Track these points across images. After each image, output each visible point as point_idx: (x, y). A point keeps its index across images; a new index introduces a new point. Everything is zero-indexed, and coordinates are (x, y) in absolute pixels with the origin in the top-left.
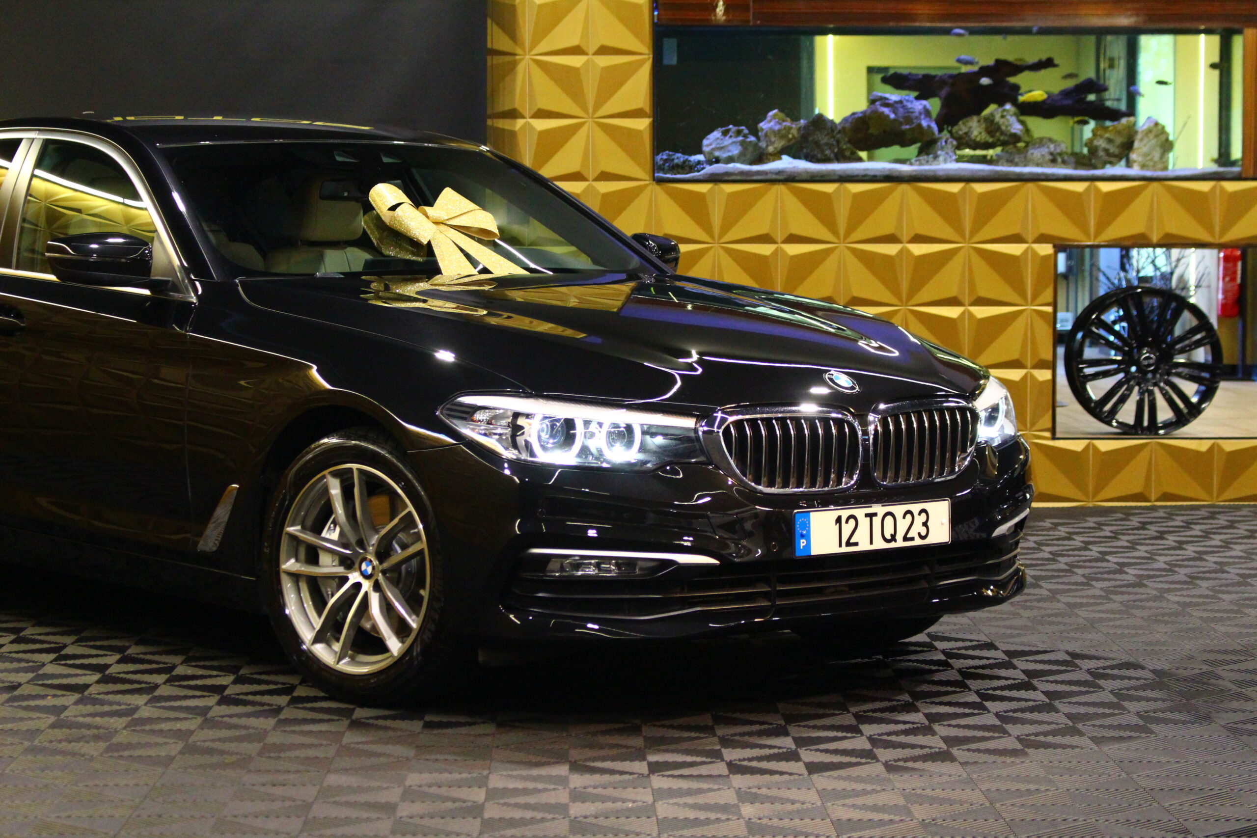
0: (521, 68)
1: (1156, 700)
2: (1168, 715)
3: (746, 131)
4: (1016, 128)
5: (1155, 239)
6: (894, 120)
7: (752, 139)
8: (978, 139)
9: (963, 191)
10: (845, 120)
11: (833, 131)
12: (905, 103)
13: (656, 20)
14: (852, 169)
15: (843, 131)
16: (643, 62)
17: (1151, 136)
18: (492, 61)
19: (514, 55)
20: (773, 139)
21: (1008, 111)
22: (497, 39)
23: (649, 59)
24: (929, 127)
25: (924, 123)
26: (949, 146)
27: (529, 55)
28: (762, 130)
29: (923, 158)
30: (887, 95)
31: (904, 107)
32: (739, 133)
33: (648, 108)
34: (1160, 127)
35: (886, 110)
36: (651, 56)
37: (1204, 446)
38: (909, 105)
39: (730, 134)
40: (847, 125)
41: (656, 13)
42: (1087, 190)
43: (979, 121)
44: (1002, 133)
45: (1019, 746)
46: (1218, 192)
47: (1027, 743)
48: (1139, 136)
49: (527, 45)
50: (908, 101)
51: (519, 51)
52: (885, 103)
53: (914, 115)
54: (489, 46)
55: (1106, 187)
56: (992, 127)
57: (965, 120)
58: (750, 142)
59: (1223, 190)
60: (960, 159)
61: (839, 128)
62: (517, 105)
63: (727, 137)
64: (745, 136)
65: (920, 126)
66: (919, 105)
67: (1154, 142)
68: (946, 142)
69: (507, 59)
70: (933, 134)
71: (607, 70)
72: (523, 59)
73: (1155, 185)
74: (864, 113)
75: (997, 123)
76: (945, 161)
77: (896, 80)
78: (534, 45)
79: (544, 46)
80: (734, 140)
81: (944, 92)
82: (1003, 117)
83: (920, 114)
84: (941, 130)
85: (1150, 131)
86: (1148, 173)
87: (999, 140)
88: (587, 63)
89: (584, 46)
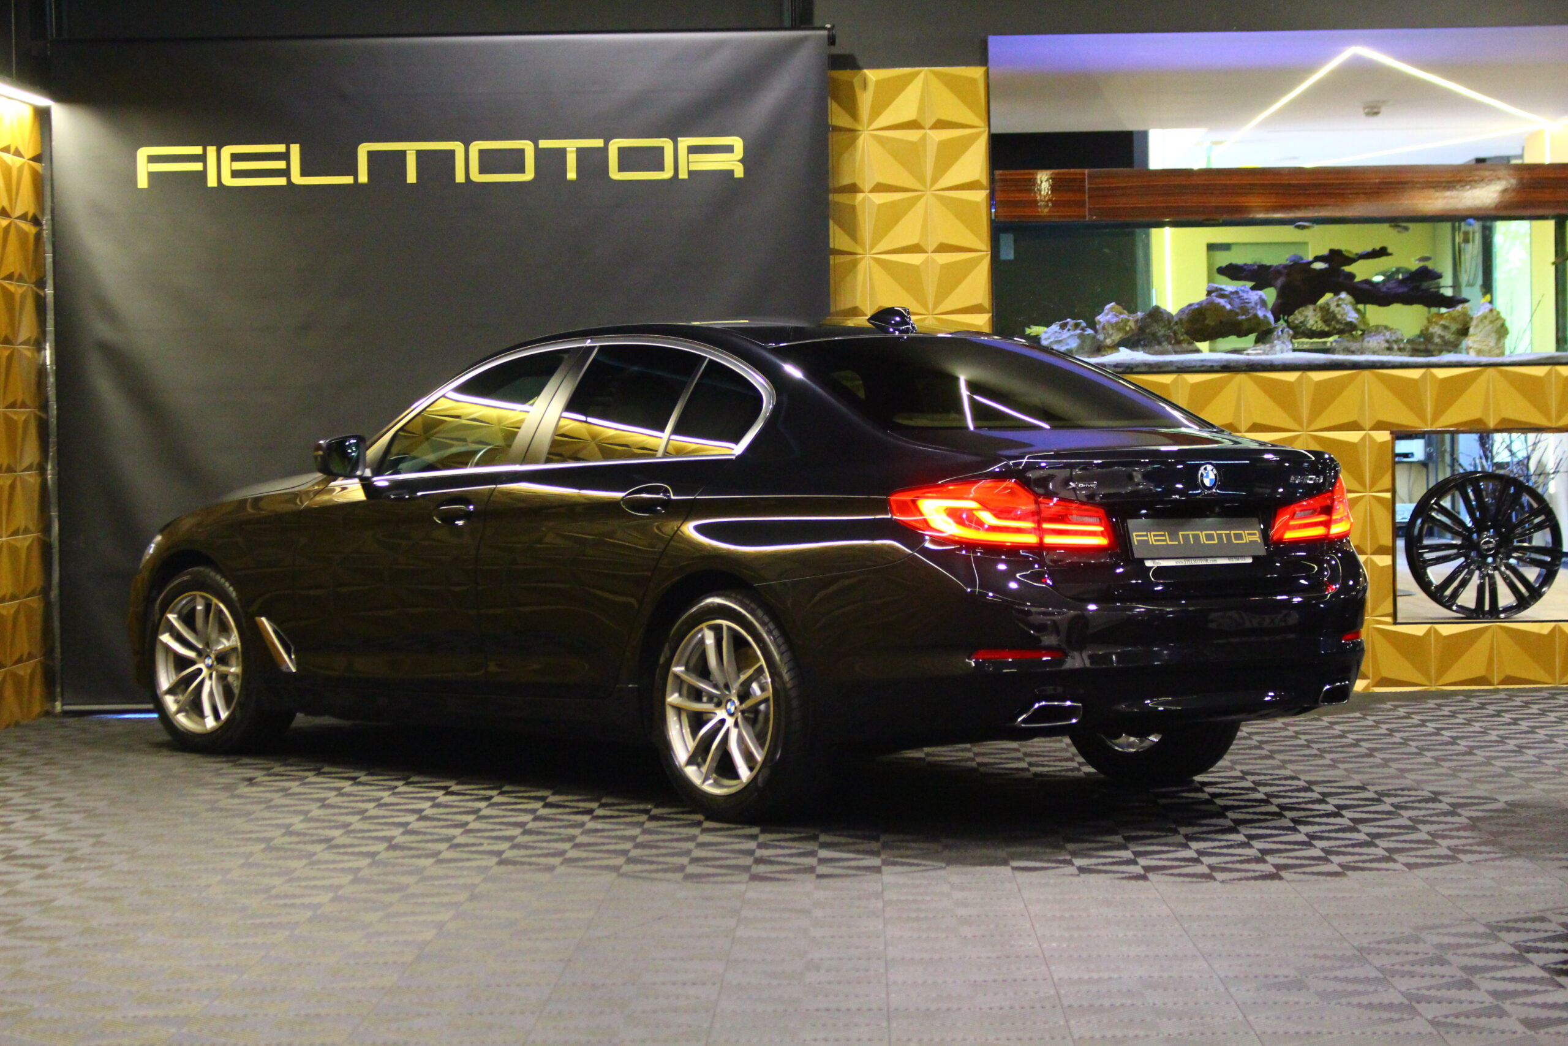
0: (862, 267)
1: (1466, 838)
2: (1475, 848)
3: (1084, 324)
4: (1352, 316)
5: (1492, 424)
6: (1231, 311)
7: (1090, 331)
8: (1314, 328)
9: (1299, 379)
10: (1182, 311)
11: (1169, 322)
12: (1241, 294)
13: (993, 217)
14: (1190, 361)
15: (1180, 322)
16: (981, 258)
17: (1487, 322)
18: (834, 260)
19: (855, 254)
20: (1110, 332)
21: (1343, 300)
22: (838, 239)
23: (987, 255)
24: (1265, 316)
25: (1260, 314)
26: (1286, 335)
27: (869, 253)
28: (1100, 322)
29: (1260, 347)
30: (1223, 287)
31: (1239, 297)
32: (1077, 326)
33: (987, 304)
34: (1495, 314)
35: (1222, 301)
36: (989, 253)
37: (1545, 629)
38: (1245, 296)
39: (1069, 327)
40: (1184, 317)
41: (993, 210)
42: (1424, 376)
43: (1315, 310)
44: (1338, 322)
45: (1339, 869)
46: (1553, 375)
47: (1346, 867)
48: (1474, 323)
49: (867, 244)
50: (1243, 291)
51: (859, 250)
52: (1222, 294)
53: (1249, 306)
54: (831, 246)
55: (1442, 374)
56: (1328, 316)
57: (1301, 309)
58: (1088, 335)
59: (1559, 374)
60: (1297, 349)
61: (1176, 319)
62: (859, 303)
63: (1065, 331)
64: (1083, 329)
65: (1256, 316)
66: (1254, 296)
67: (1489, 327)
68: (1282, 331)
69: (848, 258)
70: (1269, 323)
71: (945, 267)
72: (863, 258)
73: (1491, 370)
74: (1201, 304)
75: (1333, 312)
76: (1282, 350)
77: (1232, 272)
78: (872, 247)
79: (883, 245)
80: (1072, 333)
81: (1280, 282)
82: (1338, 305)
83: (1256, 304)
84: (1277, 320)
85: (1485, 317)
86: (1484, 359)
87: (1335, 328)
88: (926, 261)
89: (923, 244)
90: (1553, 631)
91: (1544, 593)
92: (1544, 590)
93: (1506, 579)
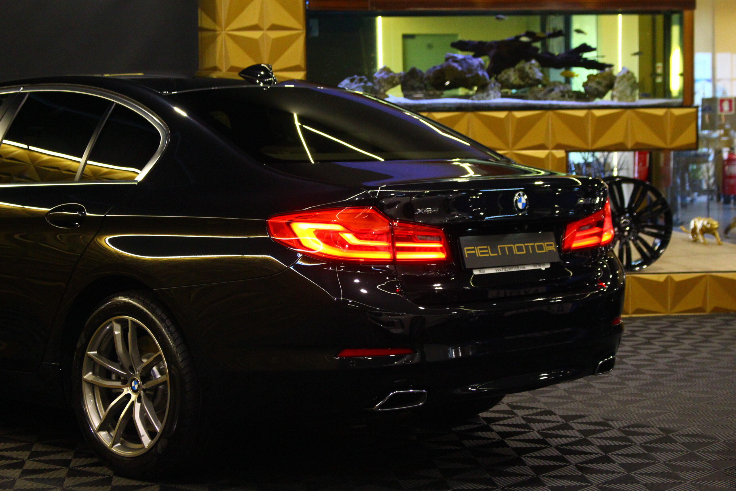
0: (220, 40)
3: (366, 79)
4: (539, 75)
5: (629, 146)
6: (462, 71)
7: (370, 84)
8: (515, 83)
9: (507, 116)
10: (429, 71)
11: (422, 78)
12: (468, 60)
13: (307, 7)
14: (436, 104)
15: (428, 78)
16: (298, 36)
17: (625, 80)
18: (201, 35)
19: (214, 31)
20: (383, 84)
21: (533, 65)
22: (205, 21)
23: (303, 33)
24: (483, 75)
25: (480, 73)
26: (496, 88)
27: (224, 30)
28: (376, 78)
29: (480, 95)
30: (456, 55)
31: (467, 63)
32: (361, 80)
33: (303, 65)
34: (630, 74)
35: (455, 65)
36: (305, 31)
37: (662, 278)
38: (470, 61)
39: (355, 81)
40: (431, 75)
41: (307, 3)
42: (587, 115)
43: (515, 71)
44: (530, 79)
46: (669, 114)
48: (617, 80)
49: (223, 24)
50: (469, 59)
51: (217, 28)
52: (455, 60)
53: (473, 68)
54: (199, 25)
55: (598, 113)
56: (523, 75)
57: (506, 70)
58: (369, 86)
59: (672, 114)
60: (504, 96)
61: (426, 76)
62: (218, 64)
63: (354, 84)
64: (366, 82)
65: (477, 75)
66: (476, 62)
67: (626, 83)
68: (494, 85)
69: (210, 34)
70: (486, 79)
71: (276, 41)
72: (219, 35)
73: (629, 111)
74: (441, 66)
75: (527, 73)
76: (495, 97)
77: (461, 46)
78: (227, 26)
79: (235, 25)
80: (358, 85)
81: (492, 52)
82: (530, 68)
83: (478, 67)
84: (490, 77)
85: (623, 77)
86: (624, 104)
87: (527, 83)
88: (263, 36)
89: (261, 25)
90: (666, 280)
91: (661, 254)
92: (661, 251)
93: (636, 245)
